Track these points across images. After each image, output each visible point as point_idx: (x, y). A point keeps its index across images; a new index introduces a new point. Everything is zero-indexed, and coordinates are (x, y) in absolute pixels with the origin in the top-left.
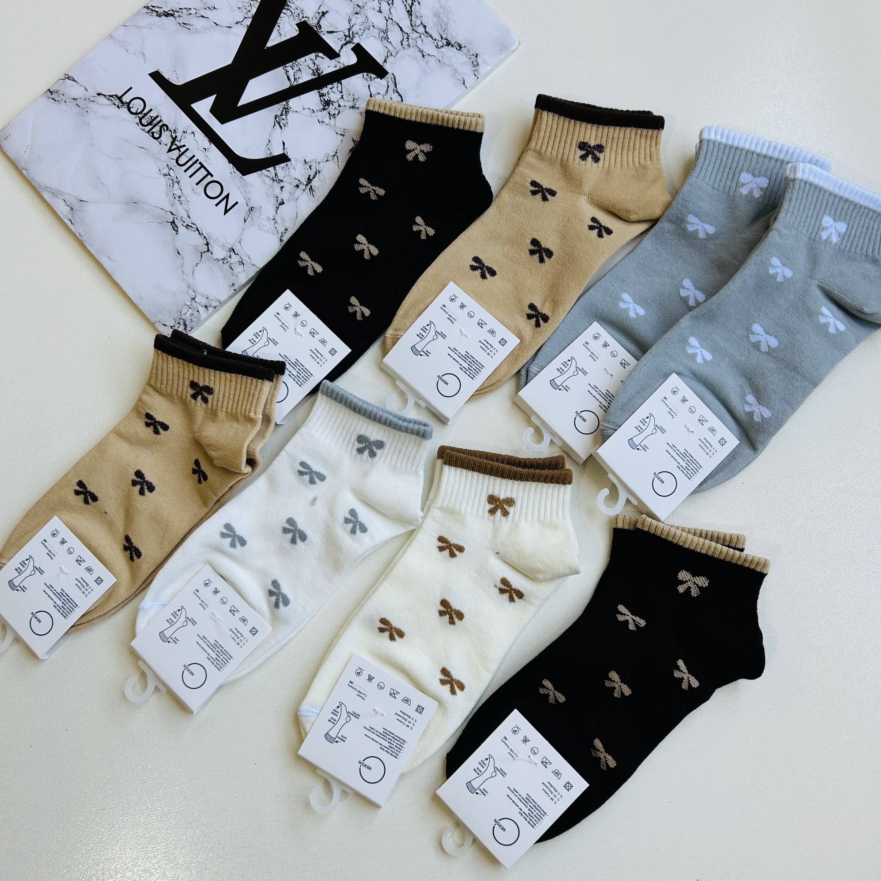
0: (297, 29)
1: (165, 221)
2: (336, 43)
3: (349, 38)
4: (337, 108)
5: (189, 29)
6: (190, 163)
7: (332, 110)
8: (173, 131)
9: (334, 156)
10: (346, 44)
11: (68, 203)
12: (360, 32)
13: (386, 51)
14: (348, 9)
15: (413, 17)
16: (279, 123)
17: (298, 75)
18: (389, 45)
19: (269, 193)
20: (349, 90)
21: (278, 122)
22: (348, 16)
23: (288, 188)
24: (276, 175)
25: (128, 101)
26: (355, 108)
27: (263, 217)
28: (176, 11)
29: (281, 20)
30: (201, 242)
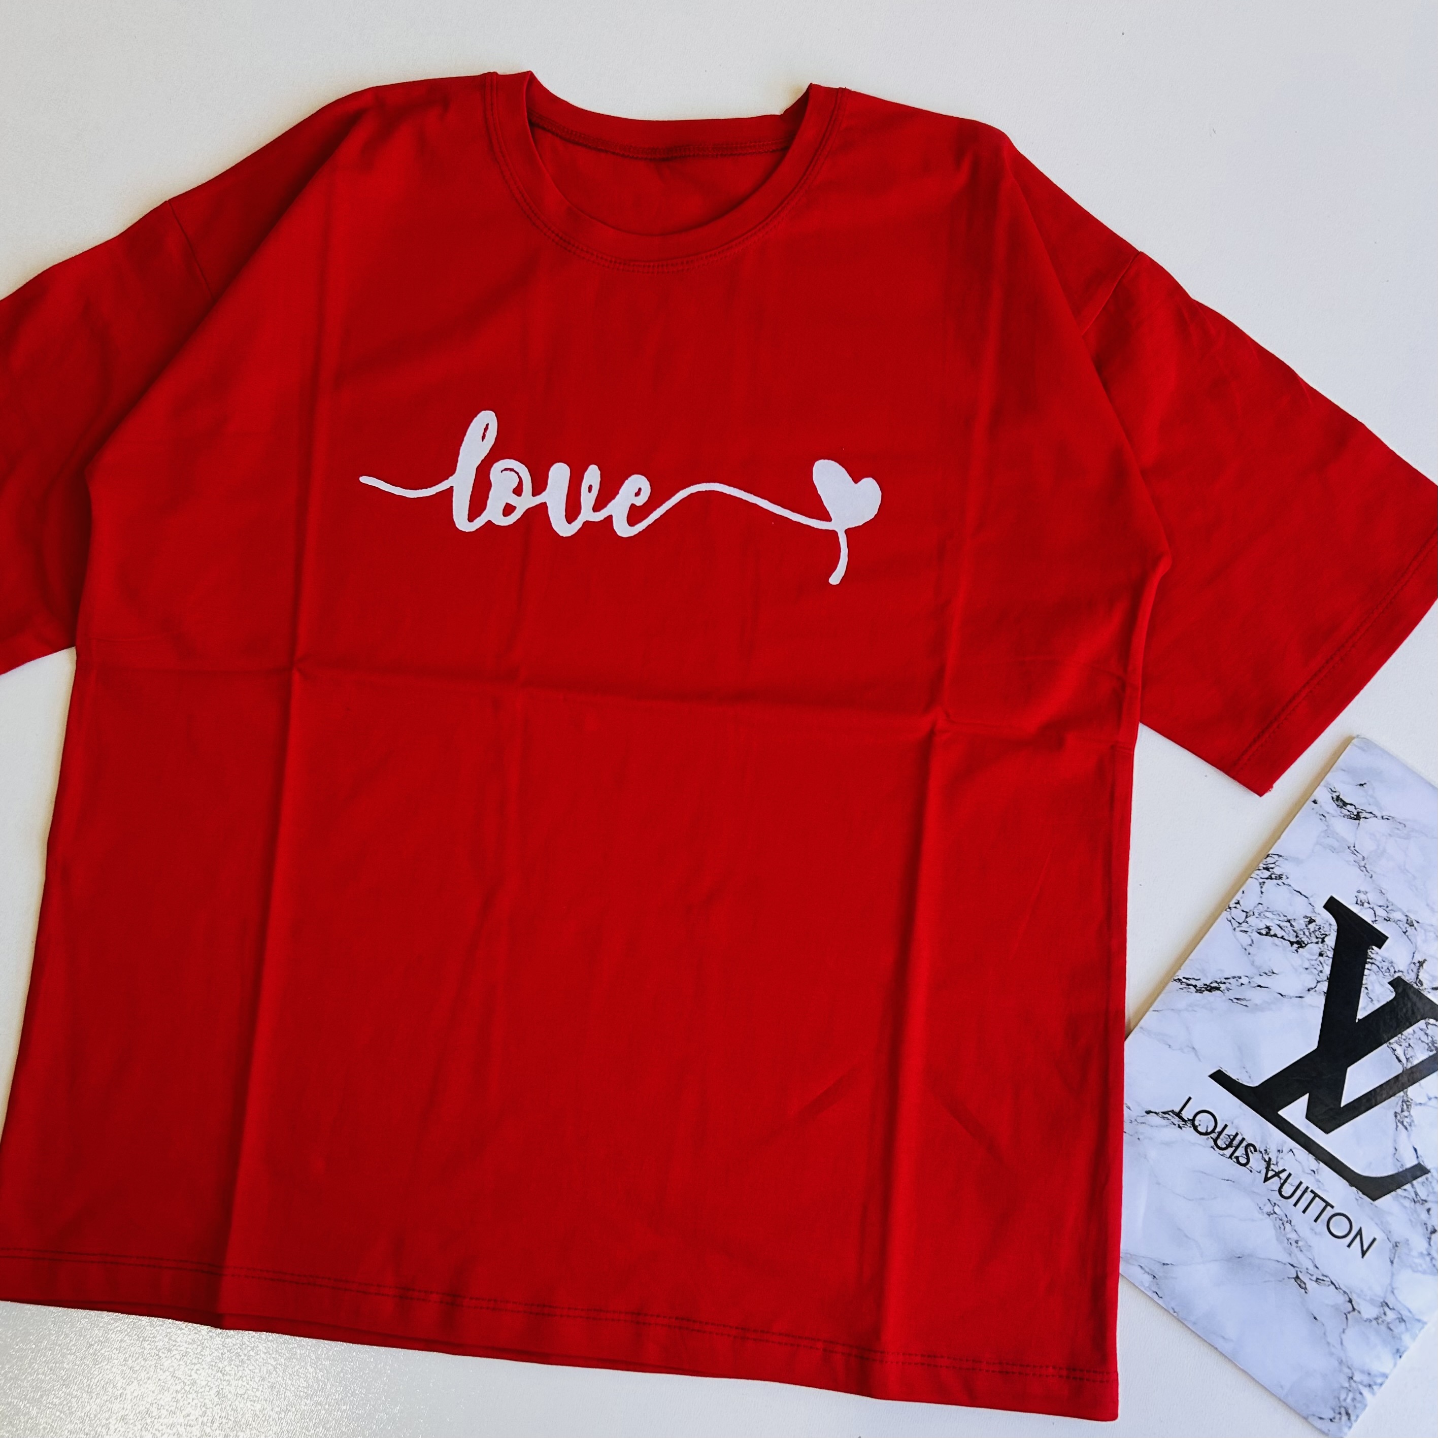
0: (1392, 989)
1: (1285, 1277)
5: (1246, 1006)
6: (1299, 1193)
8: (1263, 1152)
11: (1147, 1270)
16: (1402, 1123)
17: (1410, 1052)
19: (1413, 1220)
21: (1401, 1120)
24: (1416, 1194)
25: (1191, 1118)
27: (1414, 1253)
28: (1221, 983)
29: (1366, 979)
30: (1341, 1299)
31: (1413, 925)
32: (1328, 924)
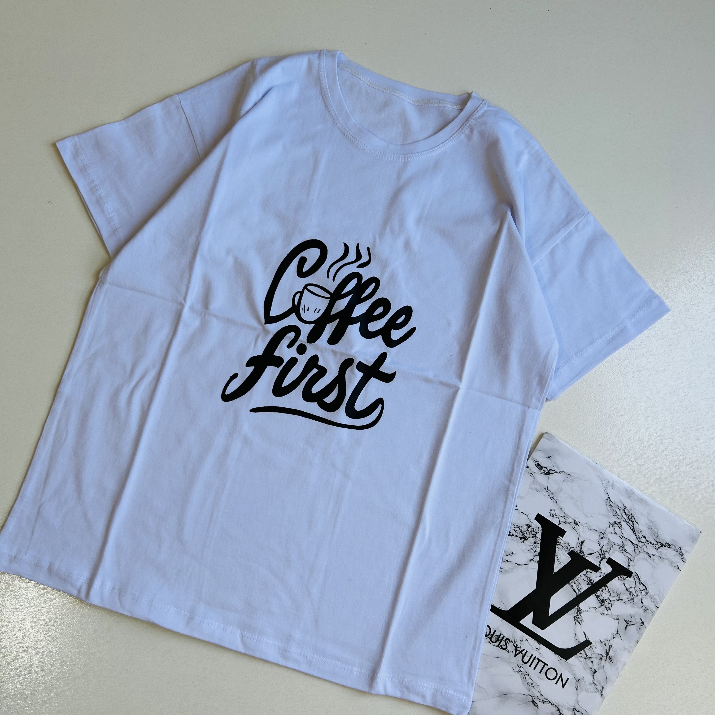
0: (570, 557)
1: (528, 701)
2: (595, 560)
3: (602, 555)
4: (610, 603)
5: (501, 571)
6: (531, 660)
7: (607, 605)
8: (513, 642)
9: (617, 634)
10: (602, 560)
12: (608, 550)
13: (627, 558)
14: (596, 537)
15: (636, 532)
16: (578, 621)
17: (579, 587)
18: (628, 555)
19: (586, 667)
20: (613, 589)
22: (597, 541)
23: (596, 661)
24: (586, 655)
26: (620, 600)
27: (587, 684)
29: (557, 553)
30: (554, 709)
31: (577, 525)
32: (537, 527)
